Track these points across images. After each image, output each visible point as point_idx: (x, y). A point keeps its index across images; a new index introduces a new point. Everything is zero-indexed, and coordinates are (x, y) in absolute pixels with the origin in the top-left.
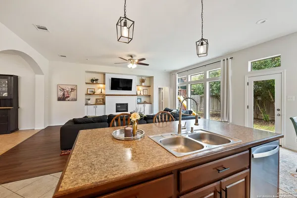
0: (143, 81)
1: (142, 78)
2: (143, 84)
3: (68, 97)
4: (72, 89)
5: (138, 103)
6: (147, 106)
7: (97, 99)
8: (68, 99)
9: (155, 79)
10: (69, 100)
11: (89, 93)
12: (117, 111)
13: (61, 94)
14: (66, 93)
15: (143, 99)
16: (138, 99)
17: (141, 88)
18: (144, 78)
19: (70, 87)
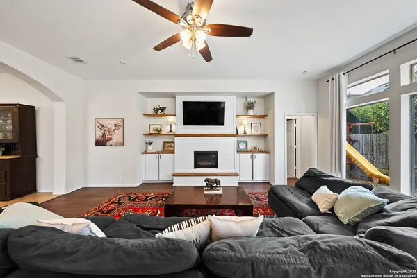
0: (250, 106)
1: (249, 100)
2: (251, 112)
3: (110, 139)
4: (116, 126)
5: (239, 151)
6: (260, 157)
7: (164, 143)
8: (111, 142)
9: (276, 98)
10: (111, 145)
11: (152, 132)
12: (196, 167)
13: (100, 133)
14: (107, 133)
15: (252, 143)
16: (239, 142)
17: (246, 121)
18: (252, 100)
19: (113, 122)
